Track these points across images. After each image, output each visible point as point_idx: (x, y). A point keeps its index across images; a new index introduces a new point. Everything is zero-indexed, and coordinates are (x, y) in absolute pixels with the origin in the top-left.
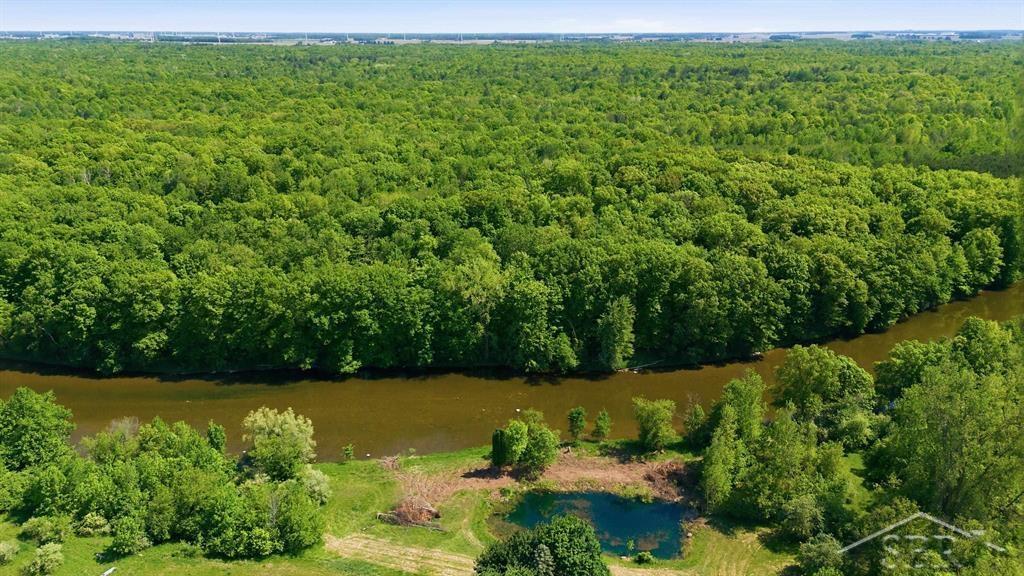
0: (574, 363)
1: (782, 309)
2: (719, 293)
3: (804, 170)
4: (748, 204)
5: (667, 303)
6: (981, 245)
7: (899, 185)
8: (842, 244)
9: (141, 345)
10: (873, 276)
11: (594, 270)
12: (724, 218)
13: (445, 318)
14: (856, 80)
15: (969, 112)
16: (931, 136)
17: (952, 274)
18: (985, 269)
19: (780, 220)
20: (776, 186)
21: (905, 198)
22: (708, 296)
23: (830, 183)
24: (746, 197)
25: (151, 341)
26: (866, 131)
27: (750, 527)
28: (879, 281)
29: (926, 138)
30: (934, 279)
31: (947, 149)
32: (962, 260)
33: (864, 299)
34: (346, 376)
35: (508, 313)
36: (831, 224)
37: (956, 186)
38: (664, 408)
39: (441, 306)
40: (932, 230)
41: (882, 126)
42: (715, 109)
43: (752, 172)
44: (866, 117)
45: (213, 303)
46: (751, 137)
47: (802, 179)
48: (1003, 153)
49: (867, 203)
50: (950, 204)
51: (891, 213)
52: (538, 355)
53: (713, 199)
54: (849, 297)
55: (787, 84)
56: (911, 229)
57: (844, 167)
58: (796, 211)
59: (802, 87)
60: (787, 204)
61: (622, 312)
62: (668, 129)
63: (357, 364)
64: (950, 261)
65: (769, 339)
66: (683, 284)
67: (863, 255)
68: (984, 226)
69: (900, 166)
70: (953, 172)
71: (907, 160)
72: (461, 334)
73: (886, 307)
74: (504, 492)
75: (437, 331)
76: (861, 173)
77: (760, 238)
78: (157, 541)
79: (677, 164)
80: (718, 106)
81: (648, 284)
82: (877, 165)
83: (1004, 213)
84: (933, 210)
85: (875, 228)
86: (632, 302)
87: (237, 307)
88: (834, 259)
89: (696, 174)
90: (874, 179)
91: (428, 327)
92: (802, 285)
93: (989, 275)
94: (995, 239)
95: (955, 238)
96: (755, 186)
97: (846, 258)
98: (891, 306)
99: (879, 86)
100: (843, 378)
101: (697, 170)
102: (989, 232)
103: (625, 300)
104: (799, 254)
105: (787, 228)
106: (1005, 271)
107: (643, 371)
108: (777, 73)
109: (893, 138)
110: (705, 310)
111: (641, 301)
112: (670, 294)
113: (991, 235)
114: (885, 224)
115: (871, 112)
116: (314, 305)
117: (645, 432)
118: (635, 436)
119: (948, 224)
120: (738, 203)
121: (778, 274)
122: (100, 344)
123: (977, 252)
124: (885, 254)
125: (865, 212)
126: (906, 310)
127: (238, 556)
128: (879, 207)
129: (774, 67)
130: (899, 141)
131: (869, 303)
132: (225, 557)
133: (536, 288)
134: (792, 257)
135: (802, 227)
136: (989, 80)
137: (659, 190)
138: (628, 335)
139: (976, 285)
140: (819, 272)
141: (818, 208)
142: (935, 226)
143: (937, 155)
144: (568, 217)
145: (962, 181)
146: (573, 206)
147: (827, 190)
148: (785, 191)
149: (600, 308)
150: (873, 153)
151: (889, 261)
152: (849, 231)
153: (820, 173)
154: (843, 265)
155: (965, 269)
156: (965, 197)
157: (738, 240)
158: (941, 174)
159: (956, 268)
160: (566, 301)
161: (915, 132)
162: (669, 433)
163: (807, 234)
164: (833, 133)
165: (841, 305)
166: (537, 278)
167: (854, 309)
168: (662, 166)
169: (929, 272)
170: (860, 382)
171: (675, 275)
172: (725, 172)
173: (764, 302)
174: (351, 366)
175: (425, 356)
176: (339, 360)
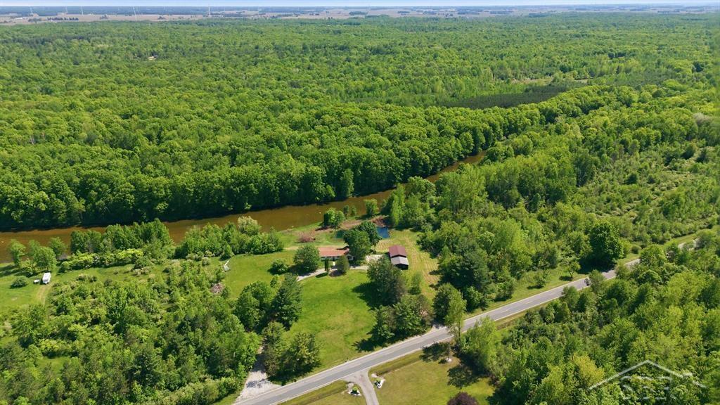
0: (334, 196)
1: (402, 168)
2: (381, 165)
3: (398, 113)
4: (380, 129)
5: (363, 170)
6: (466, 139)
7: (435, 116)
8: (419, 143)
9: (158, 208)
10: (431, 154)
11: (336, 160)
12: (374, 137)
13: (283, 184)
14: (408, 53)
15: (462, 73)
16: (446, 87)
17: (457, 151)
18: (468, 147)
19: (394, 135)
20: (389, 120)
21: (438, 121)
22: (377, 166)
23: (409, 118)
24: (379, 126)
25: (161, 206)
26: (418, 87)
27: (407, 229)
28: (433, 155)
29: (444, 90)
30: (451, 153)
31: (453, 96)
32: (460, 145)
33: (429, 162)
34: (247, 211)
35: (307, 180)
36: (414, 135)
37: (456, 115)
38: (374, 201)
39: (281, 179)
40: (449, 135)
41: (424, 83)
42: (342, 76)
43: (377, 115)
44: (417, 78)
45: (189, 187)
46: (366, 93)
47: (398, 117)
48: (475, 97)
49: (425, 125)
50: (454, 123)
51: (433, 128)
52: (319, 195)
53: (366, 129)
54: (424, 162)
55: (373, 57)
56: (441, 135)
57: (412, 109)
58: (400, 131)
59: (381, 59)
60: (395, 128)
61: (349, 174)
62: (325, 90)
63: (250, 206)
64: (456, 146)
65: (399, 180)
66: (367, 163)
67: (426, 146)
68: (467, 131)
69: (434, 107)
70: (455, 108)
71: (438, 104)
72: (289, 190)
73: (436, 165)
74: (331, 232)
75: (281, 189)
76: (420, 111)
77: (389, 143)
79: (345, 113)
80: (343, 74)
81: (356, 163)
82: (426, 106)
83: (473, 125)
84: (448, 126)
85: (429, 136)
86: (352, 170)
87: (199, 187)
88: (417, 148)
89: (356, 117)
90: (425, 114)
91: (277, 188)
92: (408, 159)
93: (470, 150)
94: (470, 136)
95: (457, 136)
96: (381, 121)
97: (421, 148)
98: (438, 164)
99: (420, 57)
100: (426, 186)
101: (356, 115)
102: (468, 133)
103: (349, 170)
104: (405, 147)
105: (398, 138)
106: (475, 147)
107: (358, 196)
108: (365, 48)
109: (430, 90)
110: (376, 171)
111: (354, 169)
112: (364, 167)
113: (469, 134)
114: (432, 133)
115: (418, 76)
116: (232, 184)
117: (369, 210)
118: (365, 213)
119: (453, 131)
120: (376, 129)
121: (399, 156)
122: (139, 210)
123: (465, 142)
124: (434, 145)
125: (424, 129)
126: (443, 165)
127: (265, 253)
128: (430, 127)
129: (362, 43)
130: (433, 91)
131: (430, 164)
132: (262, 254)
133: (316, 169)
134: (403, 149)
135: (403, 137)
136: (471, 51)
137: (342, 126)
138: (352, 183)
139: (465, 154)
140: (413, 154)
141: (408, 129)
142: (450, 133)
143: (449, 99)
144: (310, 141)
145: (458, 112)
146: (311, 136)
147: (409, 121)
148: (393, 123)
149: (340, 174)
150: (423, 100)
151: (435, 147)
152: (420, 137)
153: (404, 113)
154: (420, 151)
155: (461, 149)
156: (460, 120)
157: (381, 145)
158: (451, 110)
159: (458, 148)
160: (327, 173)
161: (439, 86)
162: (376, 209)
163: (406, 140)
164: (403, 89)
165: (421, 165)
166: (315, 165)
167: (425, 166)
168: (339, 115)
169: (449, 151)
170: (431, 187)
171: (365, 159)
172: (367, 115)
173: (396, 166)
174: (248, 207)
175: (277, 199)
176: (243, 205)
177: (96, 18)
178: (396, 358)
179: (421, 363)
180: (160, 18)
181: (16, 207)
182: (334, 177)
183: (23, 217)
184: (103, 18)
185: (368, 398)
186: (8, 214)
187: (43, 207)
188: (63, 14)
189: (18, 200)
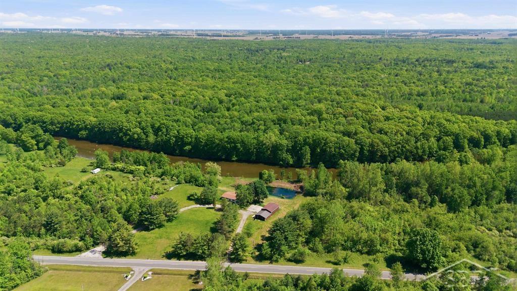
0: (292, 163)
9: (185, 149)
11: (301, 138)
13: (259, 148)
24: (371, 121)
25: (187, 148)
34: (233, 161)
35: (276, 148)
36: (390, 131)
39: (259, 145)
45: (202, 139)
52: (282, 160)
61: (307, 150)
64: (429, 146)
72: (264, 153)
75: (257, 151)
78: (186, 182)
86: (310, 148)
87: (208, 141)
88: (378, 140)
91: (255, 150)
97: (382, 142)
103: (308, 147)
111: (312, 148)
112: (322, 147)
116: (227, 142)
117: (299, 177)
118: (296, 179)
122: (176, 147)
123: (442, 144)
133: (284, 142)
135: (380, 131)
137: (344, 117)
138: (308, 157)
140: (372, 145)
149: (301, 149)
154: (380, 143)
160: (292, 146)
166: (285, 139)
171: (323, 141)
174: (235, 158)
175: (254, 158)
176: (232, 157)
177: (311, 37)
178: (174, 269)
179: (185, 278)
180: (350, 37)
181: (126, 134)
182: (295, 150)
183: (129, 140)
184: (316, 37)
185: (128, 283)
186: (122, 137)
187: (136, 136)
188: (297, 34)
189: (127, 130)
